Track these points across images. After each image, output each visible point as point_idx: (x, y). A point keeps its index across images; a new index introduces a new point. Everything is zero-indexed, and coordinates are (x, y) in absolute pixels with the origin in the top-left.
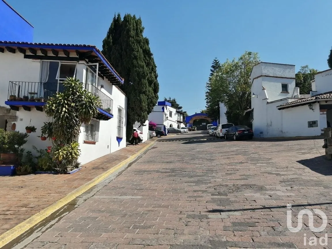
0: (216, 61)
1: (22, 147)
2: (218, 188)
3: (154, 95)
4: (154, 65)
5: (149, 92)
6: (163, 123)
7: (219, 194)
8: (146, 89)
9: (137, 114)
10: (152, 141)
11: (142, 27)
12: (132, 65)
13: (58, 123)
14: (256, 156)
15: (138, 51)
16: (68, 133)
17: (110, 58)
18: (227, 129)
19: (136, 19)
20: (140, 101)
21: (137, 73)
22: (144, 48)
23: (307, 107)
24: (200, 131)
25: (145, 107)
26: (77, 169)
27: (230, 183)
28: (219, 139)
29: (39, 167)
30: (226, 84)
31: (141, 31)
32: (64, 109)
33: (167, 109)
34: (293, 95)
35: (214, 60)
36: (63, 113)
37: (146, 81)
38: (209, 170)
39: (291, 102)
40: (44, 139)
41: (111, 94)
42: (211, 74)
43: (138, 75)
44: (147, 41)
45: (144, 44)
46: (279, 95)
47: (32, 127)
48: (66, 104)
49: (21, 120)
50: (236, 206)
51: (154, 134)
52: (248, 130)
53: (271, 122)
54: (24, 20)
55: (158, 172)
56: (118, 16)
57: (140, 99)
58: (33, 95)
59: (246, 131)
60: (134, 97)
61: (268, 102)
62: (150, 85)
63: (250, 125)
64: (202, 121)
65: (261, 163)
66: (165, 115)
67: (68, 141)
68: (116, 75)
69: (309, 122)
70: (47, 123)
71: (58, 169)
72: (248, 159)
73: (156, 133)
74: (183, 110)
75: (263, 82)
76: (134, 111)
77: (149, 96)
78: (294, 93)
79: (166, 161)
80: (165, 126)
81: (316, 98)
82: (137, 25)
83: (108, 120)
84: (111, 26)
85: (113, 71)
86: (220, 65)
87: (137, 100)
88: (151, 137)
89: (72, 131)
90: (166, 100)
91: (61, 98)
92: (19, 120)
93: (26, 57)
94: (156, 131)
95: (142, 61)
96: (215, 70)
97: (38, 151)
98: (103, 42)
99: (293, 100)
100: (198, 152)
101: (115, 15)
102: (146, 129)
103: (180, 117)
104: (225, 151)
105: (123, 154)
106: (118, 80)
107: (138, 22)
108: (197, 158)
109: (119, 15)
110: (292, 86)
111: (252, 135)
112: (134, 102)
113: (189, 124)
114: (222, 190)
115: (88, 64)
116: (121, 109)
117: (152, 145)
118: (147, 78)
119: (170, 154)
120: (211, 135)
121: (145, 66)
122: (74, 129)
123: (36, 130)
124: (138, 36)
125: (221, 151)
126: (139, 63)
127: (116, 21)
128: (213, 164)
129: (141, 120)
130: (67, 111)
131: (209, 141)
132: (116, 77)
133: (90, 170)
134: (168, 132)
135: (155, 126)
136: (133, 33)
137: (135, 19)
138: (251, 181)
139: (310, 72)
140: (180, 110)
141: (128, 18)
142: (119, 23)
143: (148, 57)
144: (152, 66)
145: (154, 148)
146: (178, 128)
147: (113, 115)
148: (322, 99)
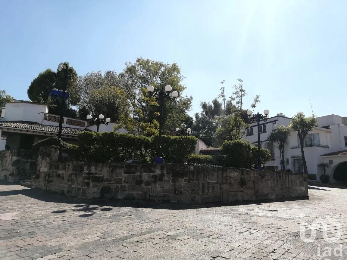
148: (4, 126)
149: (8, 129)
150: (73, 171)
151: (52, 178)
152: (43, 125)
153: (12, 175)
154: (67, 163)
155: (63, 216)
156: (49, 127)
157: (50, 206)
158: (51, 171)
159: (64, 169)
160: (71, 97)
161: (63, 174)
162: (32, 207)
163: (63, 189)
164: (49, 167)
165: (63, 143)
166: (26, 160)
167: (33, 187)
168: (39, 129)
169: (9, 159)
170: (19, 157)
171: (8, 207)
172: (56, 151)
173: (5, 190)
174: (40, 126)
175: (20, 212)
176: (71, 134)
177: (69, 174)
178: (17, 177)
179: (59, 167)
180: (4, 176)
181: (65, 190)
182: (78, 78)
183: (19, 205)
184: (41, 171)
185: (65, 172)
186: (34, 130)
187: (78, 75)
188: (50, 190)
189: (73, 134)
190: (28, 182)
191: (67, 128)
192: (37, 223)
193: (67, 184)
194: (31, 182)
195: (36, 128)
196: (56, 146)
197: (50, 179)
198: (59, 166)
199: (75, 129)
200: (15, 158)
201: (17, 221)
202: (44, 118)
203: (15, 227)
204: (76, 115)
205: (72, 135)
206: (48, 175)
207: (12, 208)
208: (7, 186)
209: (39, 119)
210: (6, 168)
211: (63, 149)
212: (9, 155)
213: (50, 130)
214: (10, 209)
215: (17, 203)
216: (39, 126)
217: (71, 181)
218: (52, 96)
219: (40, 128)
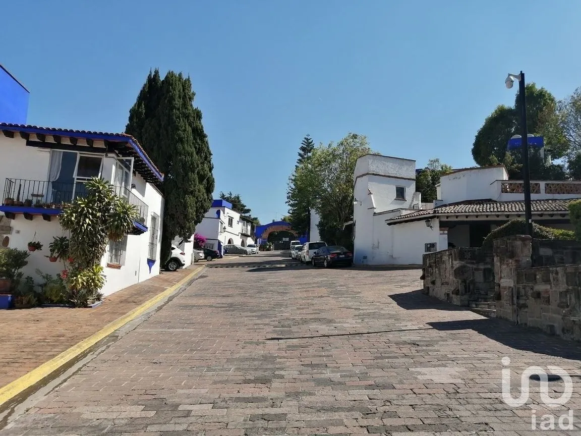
0: (307, 139)
1: (20, 270)
2: (283, 321)
3: (206, 197)
4: (209, 151)
5: (199, 192)
6: (217, 237)
7: (283, 326)
8: (195, 187)
9: (178, 225)
10: (199, 267)
11: (192, 91)
12: (175, 151)
13: (78, 239)
14: (344, 289)
15: (185, 130)
16: (89, 252)
17: (141, 137)
18: (316, 250)
19: (183, 80)
20: (185, 206)
21: (182, 164)
22: (195, 125)
23: (423, 223)
24: (279, 252)
25: (192, 214)
26: (99, 302)
27: (298, 317)
28: (304, 265)
29: (47, 298)
30: (318, 181)
31: (191, 99)
32: (87, 220)
33: (224, 213)
34: (412, 203)
35: (305, 138)
36: (85, 225)
37: (196, 175)
38: (277, 305)
39: (405, 215)
40: (54, 260)
41: (143, 195)
42: (299, 160)
43: (184, 165)
44: (198, 115)
45: (194, 120)
46: (391, 203)
47: (37, 243)
48: (89, 213)
49: (18, 232)
50: (296, 335)
51: (202, 255)
52: (344, 253)
53: (379, 243)
54: (18, 83)
55: (211, 306)
56: (155, 72)
57: (185, 202)
58: (39, 198)
59: (341, 255)
60: (175, 199)
61: (375, 213)
62: (201, 181)
63: (350, 246)
64: (284, 234)
65: (345, 297)
66: (222, 223)
67: (88, 263)
68: (154, 169)
69: (426, 245)
70: (58, 239)
71: (76, 301)
72: (331, 292)
73: (204, 253)
74: (253, 215)
75: (369, 182)
76: (175, 219)
77: (199, 197)
78: (413, 201)
79: (221, 294)
80: (219, 243)
81: (435, 212)
82: (184, 90)
83: (139, 235)
84: (144, 88)
85: (150, 165)
86: (313, 146)
87: (179, 204)
88: (196, 260)
89: (95, 249)
90: (223, 196)
91: (83, 206)
92: (14, 232)
93: (29, 143)
94: (204, 250)
95: (191, 146)
96: (305, 155)
97: (44, 277)
98: (130, 111)
99: (409, 212)
100: (269, 283)
101: (151, 72)
102: (189, 247)
103: (247, 226)
104: (305, 282)
105: (157, 285)
106: (155, 176)
107: (186, 85)
108: (265, 291)
109: (157, 72)
110: (410, 190)
111: (352, 260)
112: (176, 206)
113: (261, 239)
114: (286, 323)
115: (119, 158)
116: (156, 216)
117: (199, 273)
118: (196, 171)
119: (228, 286)
120: (295, 259)
121: (195, 153)
122: (98, 248)
123: (42, 248)
124: (186, 108)
125: (300, 282)
126: (186, 148)
127: (153, 81)
128: (284, 298)
129: (185, 234)
130: (90, 223)
131: (288, 267)
132: (153, 173)
133: (118, 304)
134: (226, 252)
135: (203, 241)
136: (178, 102)
137: (181, 80)
138: (323, 315)
139: (441, 169)
140: (247, 215)
141: (172, 80)
142: (156, 83)
143: (200, 139)
144: (206, 153)
145: (202, 277)
146: (242, 246)
147: (147, 228)
148: (441, 213)
149: (448, 217)
150: (567, 284)
151: (526, 300)
152: (503, 202)
153: (457, 292)
154: (551, 269)
155: (555, 392)
156: (513, 205)
157: (526, 361)
158: (521, 286)
159: (547, 281)
160: (549, 143)
161: (547, 292)
162: (488, 359)
163: (552, 324)
164: (516, 279)
165: (540, 229)
166: (475, 266)
167: (493, 315)
168: (496, 210)
169: (448, 266)
170: (462, 261)
171: (446, 353)
172: (525, 245)
173: (446, 320)
174: (497, 204)
175: (466, 368)
176: (557, 210)
177: (561, 293)
178: (466, 297)
179: (535, 279)
180: (445, 294)
181: (556, 325)
182: (557, 104)
183: (465, 352)
184: (501, 285)
185: (551, 288)
186: (487, 213)
187: (557, 100)
188: (526, 324)
189: (561, 210)
190: (483, 306)
191: (548, 200)
192: (497, 401)
193: (559, 314)
194: (489, 306)
195: (490, 209)
196: (523, 236)
197: (522, 302)
198: (535, 276)
199: (566, 200)
200: (457, 264)
201: (459, 388)
202: (502, 188)
203: (453, 404)
204: (563, 174)
205: (559, 212)
206: (516, 295)
207: (454, 356)
208: (450, 312)
209: (494, 192)
210: (446, 280)
211: (539, 241)
212: (448, 258)
213: (515, 209)
214: (449, 359)
215: (462, 347)
216: (495, 205)
217: (568, 306)
218: (512, 149)
219: (497, 208)
